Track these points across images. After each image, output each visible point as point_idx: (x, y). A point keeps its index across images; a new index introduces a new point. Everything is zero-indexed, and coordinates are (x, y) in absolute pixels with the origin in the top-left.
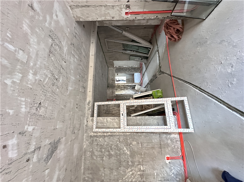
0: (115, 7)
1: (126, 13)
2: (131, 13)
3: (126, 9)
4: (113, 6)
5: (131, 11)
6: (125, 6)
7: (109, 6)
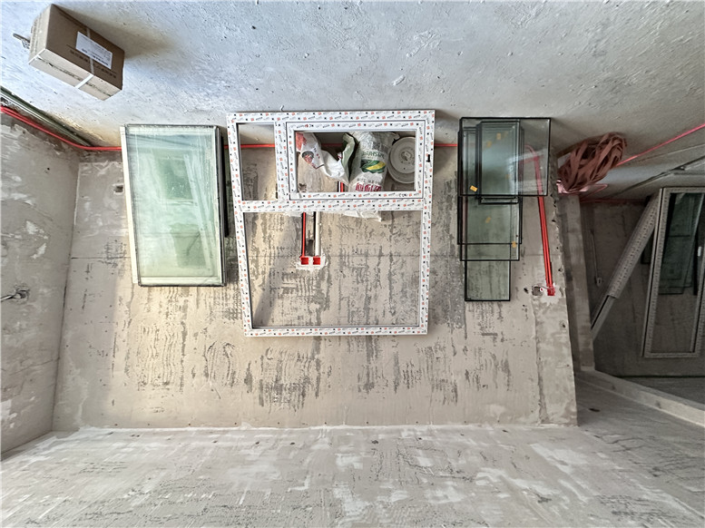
0: (538, 320)
1: (551, 293)
2: (549, 282)
3: (542, 295)
4: (537, 323)
5: (545, 284)
6: (535, 297)
7: (537, 332)
